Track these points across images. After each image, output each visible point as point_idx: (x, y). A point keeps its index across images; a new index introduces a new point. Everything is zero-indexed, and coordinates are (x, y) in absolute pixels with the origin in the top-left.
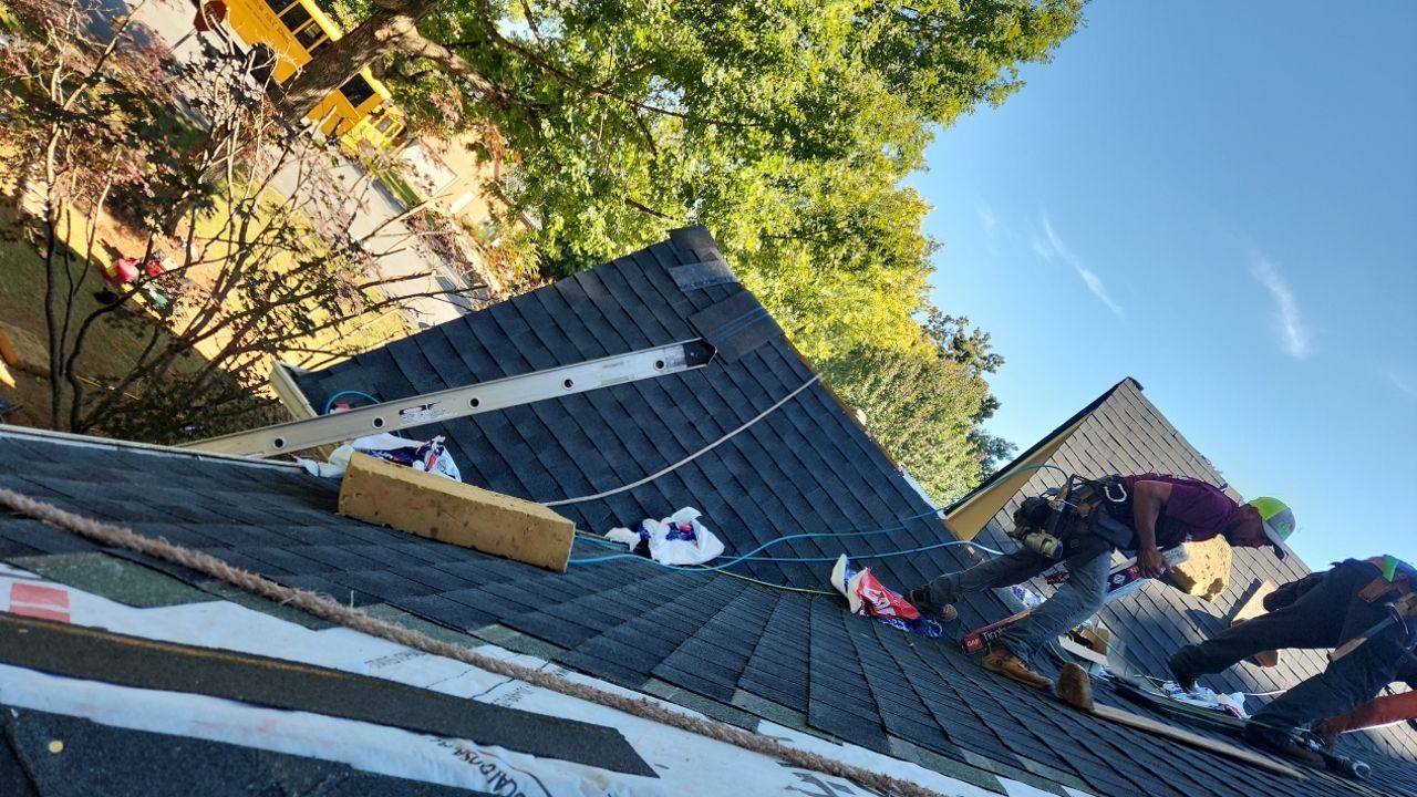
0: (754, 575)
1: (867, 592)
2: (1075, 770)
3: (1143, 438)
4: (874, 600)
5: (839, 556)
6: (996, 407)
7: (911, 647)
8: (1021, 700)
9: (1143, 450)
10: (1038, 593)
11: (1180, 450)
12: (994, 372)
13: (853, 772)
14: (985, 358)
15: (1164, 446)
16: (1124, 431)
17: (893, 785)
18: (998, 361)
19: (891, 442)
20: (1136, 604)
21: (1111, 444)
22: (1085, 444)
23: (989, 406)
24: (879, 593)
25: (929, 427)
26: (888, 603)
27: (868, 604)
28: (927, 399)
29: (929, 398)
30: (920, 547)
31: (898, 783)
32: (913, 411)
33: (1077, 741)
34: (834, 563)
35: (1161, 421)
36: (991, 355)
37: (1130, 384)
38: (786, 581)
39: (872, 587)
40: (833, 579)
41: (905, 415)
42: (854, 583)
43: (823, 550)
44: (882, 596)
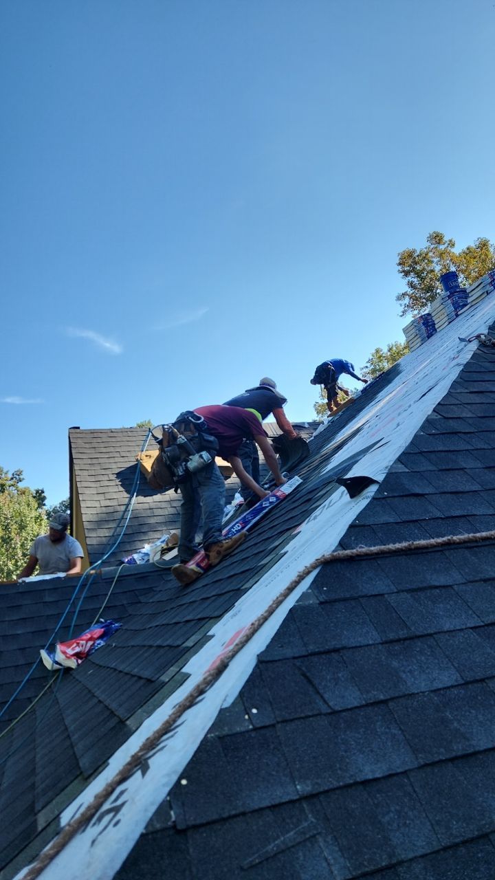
0: (11, 721)
1: (70, 652)
2: (207, 618)
3: (102, 445)
4: (78, 650)
5: (40, 654)
6: (43, 492)
7: (115, 646)
8: (172, 609)
9: (108, 450)
10: (138, 551)
11: (120, 434)
12: (23, 479)
13: (118, 778)
14: (12, 479)
15: (113, 440)
16: (93, 451)
17: (140, 754)
18: (19, 473)
19: (17, 561)
20: (173, 509)
21: (95, 461)
22: (86, 473)
23: (40, 494)
24: (75, 645)
25: (24, 534)
26: (84, 642)
27: (77, 655)
28: (8, 525)
29: (8, 523)
30: (70, 600)
31: (141, 750)
32: (9, 537)
33: (202, 599)
34: (41, 661)
35: (101, 432)
36: (13, 475)
37: (73, 431)
38: (30, 700)
39: (69, 647)
40: (49, 667)
41: (7, 543)
42: (60, 657)
43: (30, 661)
44: (78, 644)
